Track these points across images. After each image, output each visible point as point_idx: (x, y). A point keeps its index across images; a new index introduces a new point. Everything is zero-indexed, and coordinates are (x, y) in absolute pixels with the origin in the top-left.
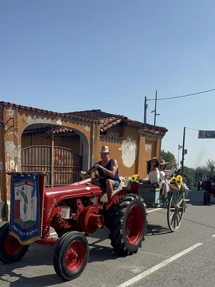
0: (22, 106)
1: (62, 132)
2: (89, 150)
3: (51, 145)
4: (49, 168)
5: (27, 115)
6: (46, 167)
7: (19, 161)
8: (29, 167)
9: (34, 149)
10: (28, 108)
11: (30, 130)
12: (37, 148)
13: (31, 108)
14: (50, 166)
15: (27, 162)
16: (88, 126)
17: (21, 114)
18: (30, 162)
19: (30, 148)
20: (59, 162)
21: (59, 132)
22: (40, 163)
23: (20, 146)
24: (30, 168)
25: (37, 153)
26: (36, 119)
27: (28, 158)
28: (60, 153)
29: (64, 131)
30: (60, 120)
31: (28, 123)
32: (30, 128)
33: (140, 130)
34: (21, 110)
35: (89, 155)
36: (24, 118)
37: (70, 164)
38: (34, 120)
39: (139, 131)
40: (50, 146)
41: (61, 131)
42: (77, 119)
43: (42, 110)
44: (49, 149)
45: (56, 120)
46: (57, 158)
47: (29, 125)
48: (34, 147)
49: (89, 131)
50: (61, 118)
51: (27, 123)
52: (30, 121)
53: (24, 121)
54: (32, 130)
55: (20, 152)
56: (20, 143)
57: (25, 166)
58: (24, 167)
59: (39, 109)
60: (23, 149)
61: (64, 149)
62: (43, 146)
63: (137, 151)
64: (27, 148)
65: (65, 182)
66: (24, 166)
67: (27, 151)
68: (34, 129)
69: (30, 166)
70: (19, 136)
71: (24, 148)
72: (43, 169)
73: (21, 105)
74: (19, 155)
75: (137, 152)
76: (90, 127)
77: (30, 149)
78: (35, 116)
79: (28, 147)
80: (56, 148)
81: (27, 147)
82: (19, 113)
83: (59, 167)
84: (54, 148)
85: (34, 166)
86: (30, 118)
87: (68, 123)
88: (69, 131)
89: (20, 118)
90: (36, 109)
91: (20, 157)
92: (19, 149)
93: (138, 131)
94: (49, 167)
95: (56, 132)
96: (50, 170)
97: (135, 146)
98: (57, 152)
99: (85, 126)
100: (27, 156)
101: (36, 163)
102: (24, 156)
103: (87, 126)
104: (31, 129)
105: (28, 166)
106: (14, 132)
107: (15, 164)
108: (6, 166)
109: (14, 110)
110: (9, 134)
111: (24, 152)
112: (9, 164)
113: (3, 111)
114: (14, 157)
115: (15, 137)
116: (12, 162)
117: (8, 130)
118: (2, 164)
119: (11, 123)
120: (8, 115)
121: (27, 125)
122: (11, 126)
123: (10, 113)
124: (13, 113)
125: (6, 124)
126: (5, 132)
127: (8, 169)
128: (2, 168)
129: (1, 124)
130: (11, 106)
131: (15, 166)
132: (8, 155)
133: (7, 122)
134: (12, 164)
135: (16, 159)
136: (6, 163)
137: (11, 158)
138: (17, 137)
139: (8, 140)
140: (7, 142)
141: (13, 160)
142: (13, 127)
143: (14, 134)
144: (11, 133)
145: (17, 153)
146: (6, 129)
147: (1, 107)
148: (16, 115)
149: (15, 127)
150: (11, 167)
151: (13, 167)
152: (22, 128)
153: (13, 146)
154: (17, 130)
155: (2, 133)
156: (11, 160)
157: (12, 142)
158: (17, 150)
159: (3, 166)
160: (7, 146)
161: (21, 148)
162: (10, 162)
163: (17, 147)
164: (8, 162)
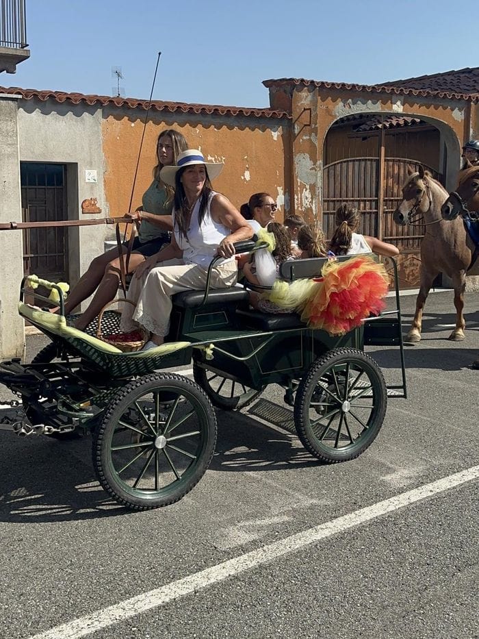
0: (327, 83)
1: (398, 125)
3: (379, 155)
4: (374, 203)
5: (334, 100)
6: (368, 201)
7: (319, 191)
8: (336, 203)
9: (345, 165)
10: (338, 85)
12: (351, 164)
13: (343, 85)
14: (376, 198)
15: (332, 193)
16: (460, 110)
17: (323, 100)
18: (338, 192)
19: (338, 163)
20: (396, 190)
21: (391, 125)
22: (356, 194)
23: (320, 162)
25: (350, 174)
26: (352, 106)
27: (335, 184)
28: (396, 172)
29: (402, 122)
30: (399, 103)
31: (336, 116)
34: (324, 90)
36: (330, 107)
38: (347, 108)
40: (377, 158)
41: (394, 123)
42: (436, 96)
43: (364, 87)
44: (374, 164)
45: (391, 103)
46: (390, 181)
47: (338, 118)
48: (344, 162)
49: (461, 120)
50: (402, 98)
52: (341, 110)
53: (328, 112)
55: (319, 174)
56: (321, 156)
57: (328, 201)
58: (326, 203)
59: (357, 85)
60: (326, 167)
61: (404, 162)
64: (331, 166)
65: (406, 230)
66: (326, 201)
67: (332, 172)
69: (338, 201)
70: (319, 142)
71: (328, 166)
72: (362, 205)
74: (318, 180)
76: (463, 112)
77: (338, 167)
78: (350, 100)
79: (334, 163)
80: (388, 160)
81: (332, 162)
82: (320, 97)
83: (396, 200)
84: (385, 160)
86: (341, 104)
87: (416, 106)
88: (413, 122)
89: (321, 107)
90: (354, 86)
91: (319, 184)
92: (318, 169)
94: (374, 200)
95: (385, 126)
96: (377, 208)
98: (391, 170)
99: (452, 110)
100: (332, 180)
101: (350, 194)
102: (327, 181)
103: (457, 108)
105: (334, 201)
106: (310, 135)
107: (312, 198)
108: (296, 201)
109: (312, 93)
110: (301, 140)
111: (327, 174)
112: (301, 199)
113: (292, 96)
114: (310, 185)
115: (313, 145)
116: (307, 193)
117: (300, 132)
118: (288, 198)
119: (305, 118)
120: (299, 104)
121: (335, 120)
122: (305, 125)
123: (304, 99)
124: (310, 98)
125: (296, 121)
126: (295, 137)
127: (300, 209)
128: (288, 206)
129: (286, 121)
130: (306, 86)
131: (311, 202)
132: (299, 180)
133: (299, 117)
134: (307, 198)
135: (313, 188)
136: (296, 197)
137: (305, 187)
138: (317, 144)
139: (299, 152)
140: (298, 155)
141: (308, 191)
142: (309, 127)
143: (310, 140)
144: (305, 138)
145: (316, 175)
146: (296, 132)
147: (288, 88)
148: (314, 103)
149: (313, 125)
150: (304, 205)
151: (308, 203)
152: (324, 126)
153: (309, 163)
154: (315, 131)
155: (289, 140)
156: (304, 190)
157: (307, 156)
158: (316, 170)
159: (289, 204)
160: (298, 164)
161: (322, 167)
162: (303, 194)
163: (315, 164)
164: (299, 195)
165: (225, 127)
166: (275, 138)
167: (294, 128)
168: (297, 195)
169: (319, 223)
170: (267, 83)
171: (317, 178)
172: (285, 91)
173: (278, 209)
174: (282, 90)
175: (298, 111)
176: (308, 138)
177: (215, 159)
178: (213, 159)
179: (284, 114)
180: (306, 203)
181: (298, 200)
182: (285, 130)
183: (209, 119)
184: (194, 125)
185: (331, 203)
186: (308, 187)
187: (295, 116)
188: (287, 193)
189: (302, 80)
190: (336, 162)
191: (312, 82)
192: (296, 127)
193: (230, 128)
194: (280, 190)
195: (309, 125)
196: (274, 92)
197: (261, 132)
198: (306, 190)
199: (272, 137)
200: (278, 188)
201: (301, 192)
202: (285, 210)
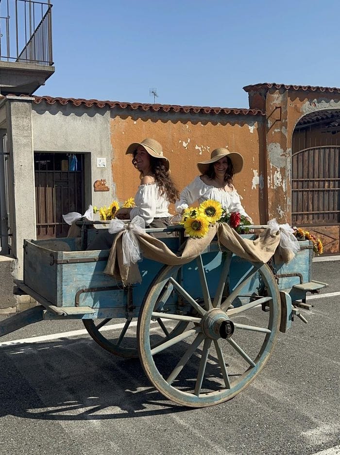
0: (295, 86)
4: (336, 182)
5: (302, 100)
6: (332, 181)
7: (289, 173)
8: (304, 183)
9: (312, 152)
10: (305, 88)
11: (305, 123)
12: (317, 151)
13: (309, 87)
14: (339, 179)
15: (300, 174)
17: (292, 100)
18: (305, 174)
19: (306, 151)
22: (321, 176)
23: (289, 150)
24: (305, 184)
25: (316, 159)
26: (317, 104)
27: (303, 168)
34: (294, 92)
36: (298, 105)
38: (313, 106)
43: (327, 89)
44: (337, 151)
47: (305, 114)
48: (311, 150)
51: (302, 113)
52: (308, 108)
53: (297, 110)
54: (309, 122)
55: (289, 159)
56: (291, 145)
57: (297, 181)
58: (296, 183)
59: (322, 88)
60: (295, 154)
64: (300, 153)
66: (295, 181)
67: (300, 157)
68: (311, 120)
69: (306, 181)
70: (288, 134)
71: (297, 153)
72: (327, 184)
73: (285, 85)
74: (288, 164)
77: (306, 154)
78: (316, 99)
79: (302, 151)
81: (300, 150)
82: (289, 98)
85: (311, 181)
86: (308, 103)
89: (291, 105)
90: (318, 88)
91: (289, 167)
92: (288, 155)
94: (337, 180)
100: (300, 164)
101: (316, 176)
102: (296, 165)
104: (306, 121)
105: (302, 181)
106: (281, 128)
107: (282, 179)
108: (269, 182)
109: (282, 95)
110: (273, 132)
111: (296, 159)
112: (273, 179)
113: (265, 97)
114: (281, 168)
115: (283, 136)
116: (278, 175)
117: (272, 126)
118: (262, 179)
119: (277, 115)
120: (272, 104)
121: (303, 116)
122: (277, 120)
123: (276, 99)
124: (281, 98)
125: (269, 117)
126: (268, 130)
127: (272, 187)
128: (262, 185)
129: (261, 118)
130: (277, 89)
131: (282, 182)
132: (271, 164)
133: (271, 114)
134: (278, 179)
135: (283, 171)
136: (268, 178)
137: (276, 169)
138: (287, 136)
139: (272, 142)
140: (271, 144)
141: (279, 173)
142: (280, 122)
143: (281, 132)
144: (276, 130)
145: (286, 161)
146: (269, 126)
147: (263, 91)
148: (285, 102)
149: (284, 121)
150: (276, 184)
151: (279, 183)
152: (293, 122)
153: (280, 151)
154: (285, 125)
155: (263, 132)
156: (276, 172)
157: (278, 144)
158: (286, 156)
159: (263, 183)
160: (270, 151)
161: (291, 154)
162: (275, 176)
163: (285, 151)
164: (272, 176)
165: (209, 123)
166: (252, 131)
167: (268, 123)
168: (270, 177)
169: (288, 199)
170: (246, 89)
171: (286, 162)
172: (260, 94)
173: (254, 188)
174: (258, 93)
175: (271, 109)
176: (279, 130)
177: (202, 149)
178: (200, 148)
179: (258, 112)
180: (277, 182)
181: (270, 180)
182: (260, 125)
183: (197, 117)
184: (184, 122)
185: (300, 183)
186: (279, 170)
187: (268, 113)
188: (261, 175)
189: (274, 85)
190: (304, 150)
191: (283, 86)
192: (269, 122)
193: (215, 124)
194: (256, 172)
195: (280, 120)
196: (252, 95)
197: (240, 126)
198: (277, 173)
199: (249, 130)
200: (254, 171)
201: (273, 174)
202: (260, 188)
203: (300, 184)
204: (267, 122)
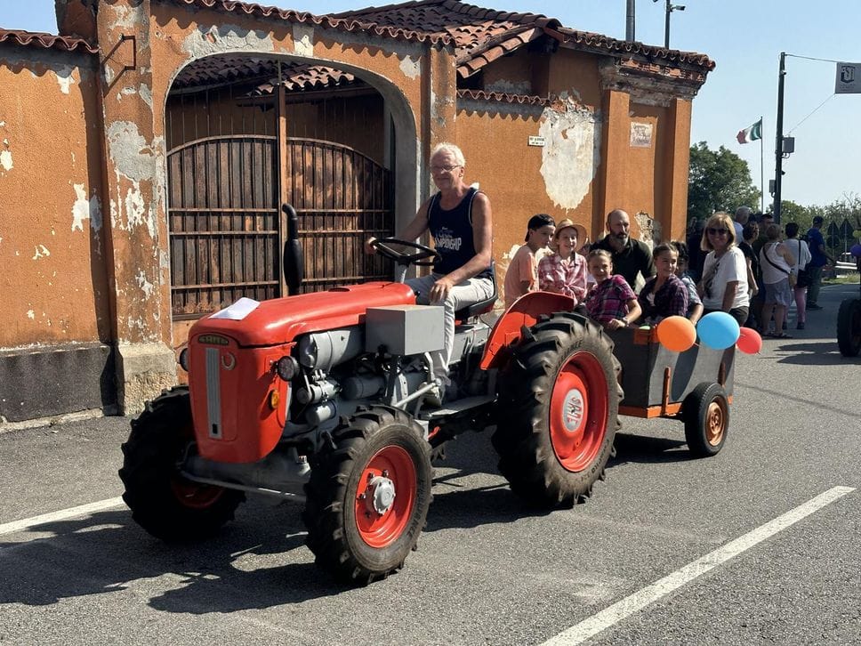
1: (319, 84)
2: (419, 148)
3: (277, 133)
4: (270, 219)
5: (183, 25)
6: (261, 214)
7: (161, 194)
8: (199, 218)
9: (212, 148)
12: (224, 147)
14: (275, 210)
15: (189, 198)
16: (413, 59)
17: (162, 23)
18: (201, 197)
19: (199, 144)
20: (309, 195)
21: (308, 84)
22: (236, 201)
23: (160, 140)
24: (201, 220)
25: (224, 164)
26: (218, 39)
27: (194, 183)
28: (309, 163)
29: (325, 80)
30: (305, 39)
31: (188, 54)
32: (201, 75)
33: (608, 68)
34: (162, 4)
35: (419, 168)
36: (175, 37)
37: (348, 201)
38: (209, 40)
39: (607, 70)
40: (275, 138)
41: (313, 81)
42: (371, 32)
43: (238, 5)
44: (269, 149)
45: (292, 39)
46: (299, 179)
47: (193, 60)
48: (212, 142)
49: (417, 77)
50: (313, 32)
51: (186, 56)
52: (199, 44)
53: (172, 46)
54: (211, 81)
55: (161, 162)
56: (162, 129)
57: (183, 214)
58: (179, 218)
60: (173, 151)
61: (323, 146)
62: (246, 136)
63: (598, 144)
64: (186, 148)
65: (330, 267)
66: (177, 213)
67: (187, 159)
68: (216, 77)
69: (202, 214)
70: (156, 100)
71: (179, 148)
72: (248, 221)
74: (158, 173)
75: (598, 149)
76: (418, 63)
77: (200, 151)
78: (214, 28)
79: (190, 144)
80: (293, 143)
81: (186, 142)
82: (154, 17)
83: (310, 214)
84: (288, 142)
85: (214, 214)
86: (197, 33)
87: (337, 48)
88: (343, 79)
89: (158, 35)
91: (161, 178)
92: (157, 153)
93: (601, 71)
94: (270, 214)
95: (296, 86)
96: (276, 226)
97: (592, 129)
98: (299, 159)
99: (401, 58)
100: (188, 175)
101: (224, 201)
102: (179, 176)
103: (408, 56)
105: (194, 214)
106: (138, 88)
107: (146, 207)
108: (113, 213)
109: (136, 9)
110: (119, 96)
111: (177, 163)
112: (124, 208)
113: (96, 10)
114: (142, 182)
115: (143, 108)
116: (135, 198)
117: (115, 81)
118: (97, 206)
119: (125, 54)
120: (114, 28)
121: (187, 63)
122: (126, 68)
123: (122, 17)
124: (133, 16)
125: (108, 58)
126: (107, 89)
127: (122, 226)
128: (97, 220)
129: (88, 59)
131: (145, 215)
132: (118, 172)
133: (113, 52)
134: (135, 207)
135: (147, 188)
136: (113, 204)
137: (130, 185)
138: (152, 105)
139: (117, 118)
140: (115, 124)
141: (138, 193)
142: (136, 71)
143: (137, 97)
144: (126, 92)
145: (153, 164)
146: (109, 79)
148: (143, 27)
149: (143, 70)
150: (131, 219)
151: (139, 217)
152: (165, 74)
153: (138, 141)
154: (147, 80)
155: (94, 92)
156: (130, 190)
157: (133, 127)
158: (152, 155)
159: (100, 216)
160: (114, 140)
161: (164, 149)
162: (127, 200)
163: (149, 142)
164: (120, 200)
166: (65, 89)
167: (104, 73)
168: (117, 202)
169: (162, 255)
171: (154, 168)
173: (77, 227)
175: (110, 39)
176: (134, 92)
179: (79, 44)
180: (135, 216)
181: (117, 209)
182: (86, 76)
185: (188, 218)
186: (136, 185)
187: (104, 49)
188: (95, 197)
190: (195, 142)
192: (107, 69)
194: (81, 190)
195: (134, 68)
198: (133, 192)
199: (59, 86)
200: (76, 186)
201: (124, 195)
202: (92, 229)
203: (190, 220)
204: (104, 68)
